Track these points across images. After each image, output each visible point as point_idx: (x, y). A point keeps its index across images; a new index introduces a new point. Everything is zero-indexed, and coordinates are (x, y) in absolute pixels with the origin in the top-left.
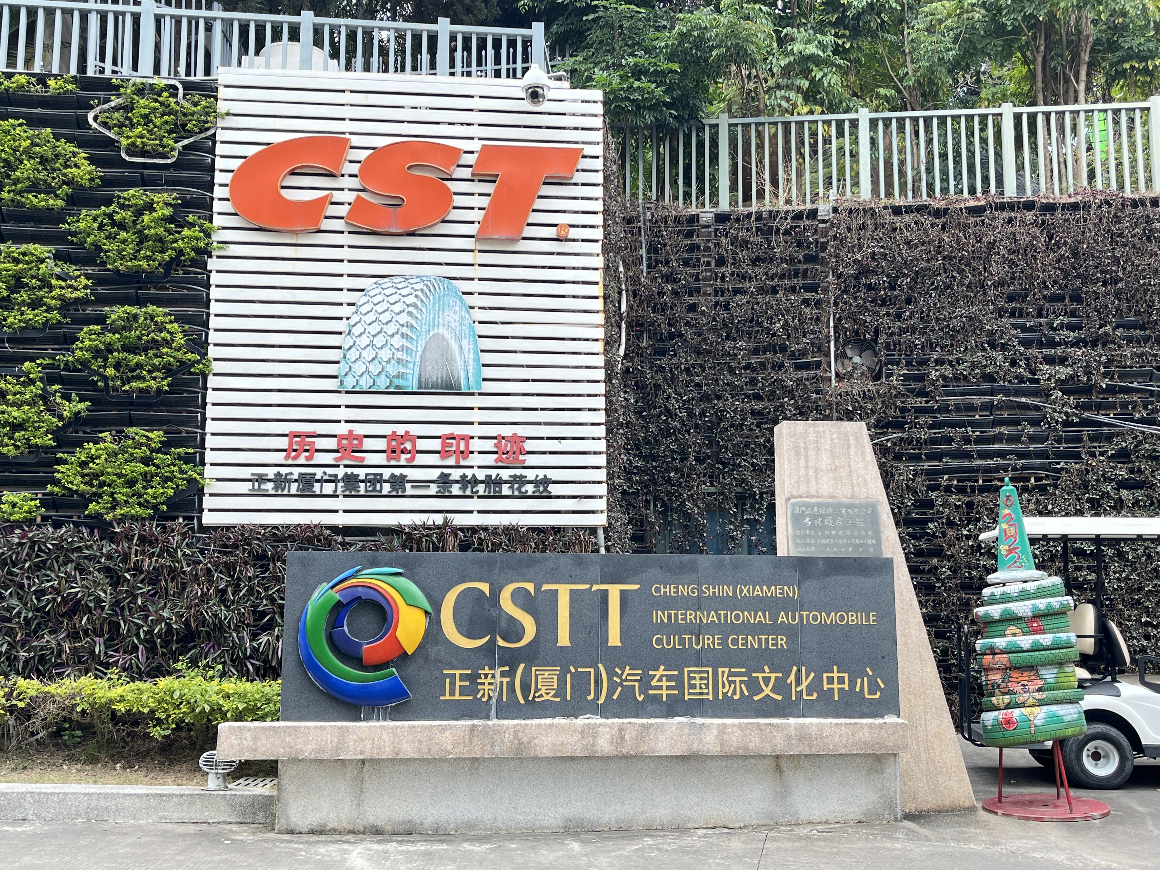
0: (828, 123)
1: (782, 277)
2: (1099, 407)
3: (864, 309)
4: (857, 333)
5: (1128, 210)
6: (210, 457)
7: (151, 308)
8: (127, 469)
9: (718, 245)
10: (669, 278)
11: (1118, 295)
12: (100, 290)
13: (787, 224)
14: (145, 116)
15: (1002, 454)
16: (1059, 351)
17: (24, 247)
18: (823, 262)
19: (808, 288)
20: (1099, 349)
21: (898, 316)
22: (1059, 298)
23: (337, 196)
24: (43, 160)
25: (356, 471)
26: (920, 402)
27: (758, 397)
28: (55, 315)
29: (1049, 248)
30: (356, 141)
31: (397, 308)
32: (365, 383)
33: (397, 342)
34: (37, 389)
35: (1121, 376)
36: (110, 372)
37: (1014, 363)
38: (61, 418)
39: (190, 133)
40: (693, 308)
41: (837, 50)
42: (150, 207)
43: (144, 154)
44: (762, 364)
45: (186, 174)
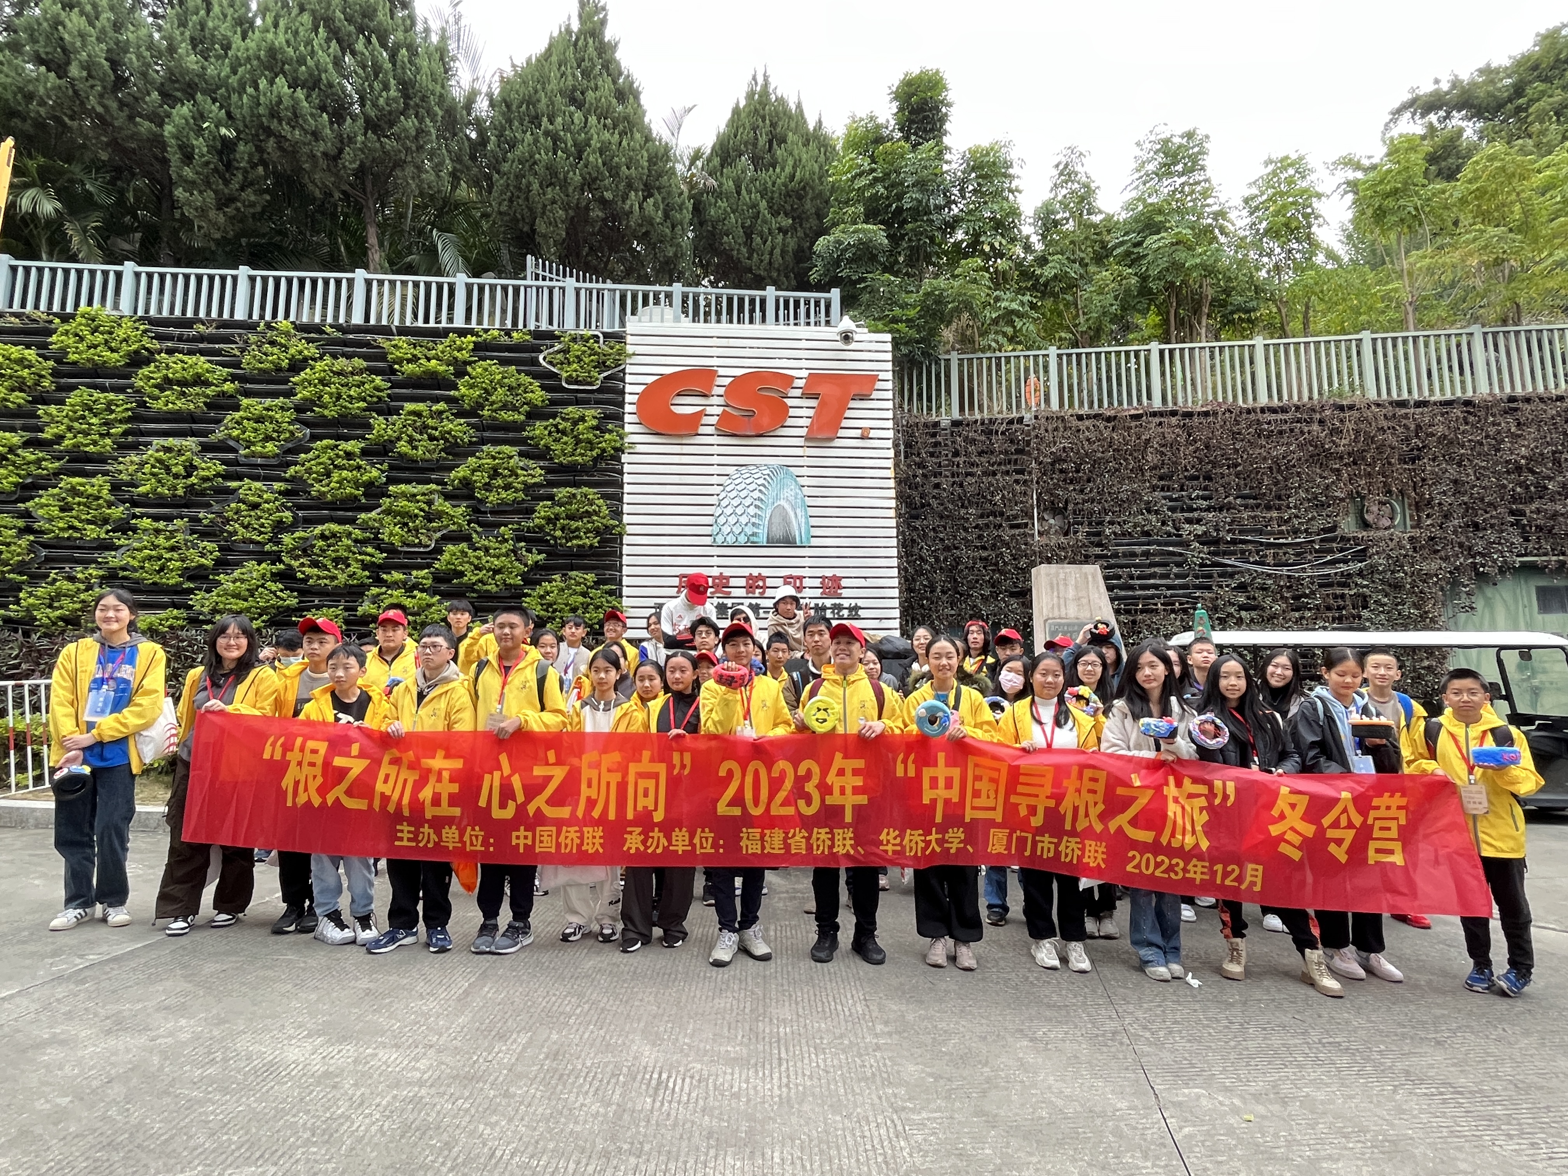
0: (1027, 357)
1: (1000, 464)
2: (1225, 554)
3: (1057, 486)
4: (1052, 503)
5: (1244, 416)
6: (626, 591)
7: (585, 489)
8: (571, 601)
9: (953, 442)
10: (921, 465)
11: (1237, 475)
12: (549, 477)
13: (1003, 427)
14: (577, 357)
15: (1156, 587)
16: (1196, 515)
17: (498, 448)
18: (1029, 454)
19: (1018, 472)
20: (1225, 513)
21: (1082, 491)
22: (1196, 478)
23: (709, 410)
24: (511, 388)
25: (726, 601)
26: (1098, 551)
27: (984, 548)
28: (521, 495)
29: (1189, 443)
30: (721, 371)
31: (751, 487)
32: (730, 540)
33: (752, 510)
34: (510, 545)
35: (1241, 532)
36: (558, 533)
37: (1164, 523)
38: (526, 565)
39: (609, 368)
40: (937, 486)
41: (1033, 306)
42: (582, 419)
43: (577, 382)
44: (987, 526)
45: (606, 396)
